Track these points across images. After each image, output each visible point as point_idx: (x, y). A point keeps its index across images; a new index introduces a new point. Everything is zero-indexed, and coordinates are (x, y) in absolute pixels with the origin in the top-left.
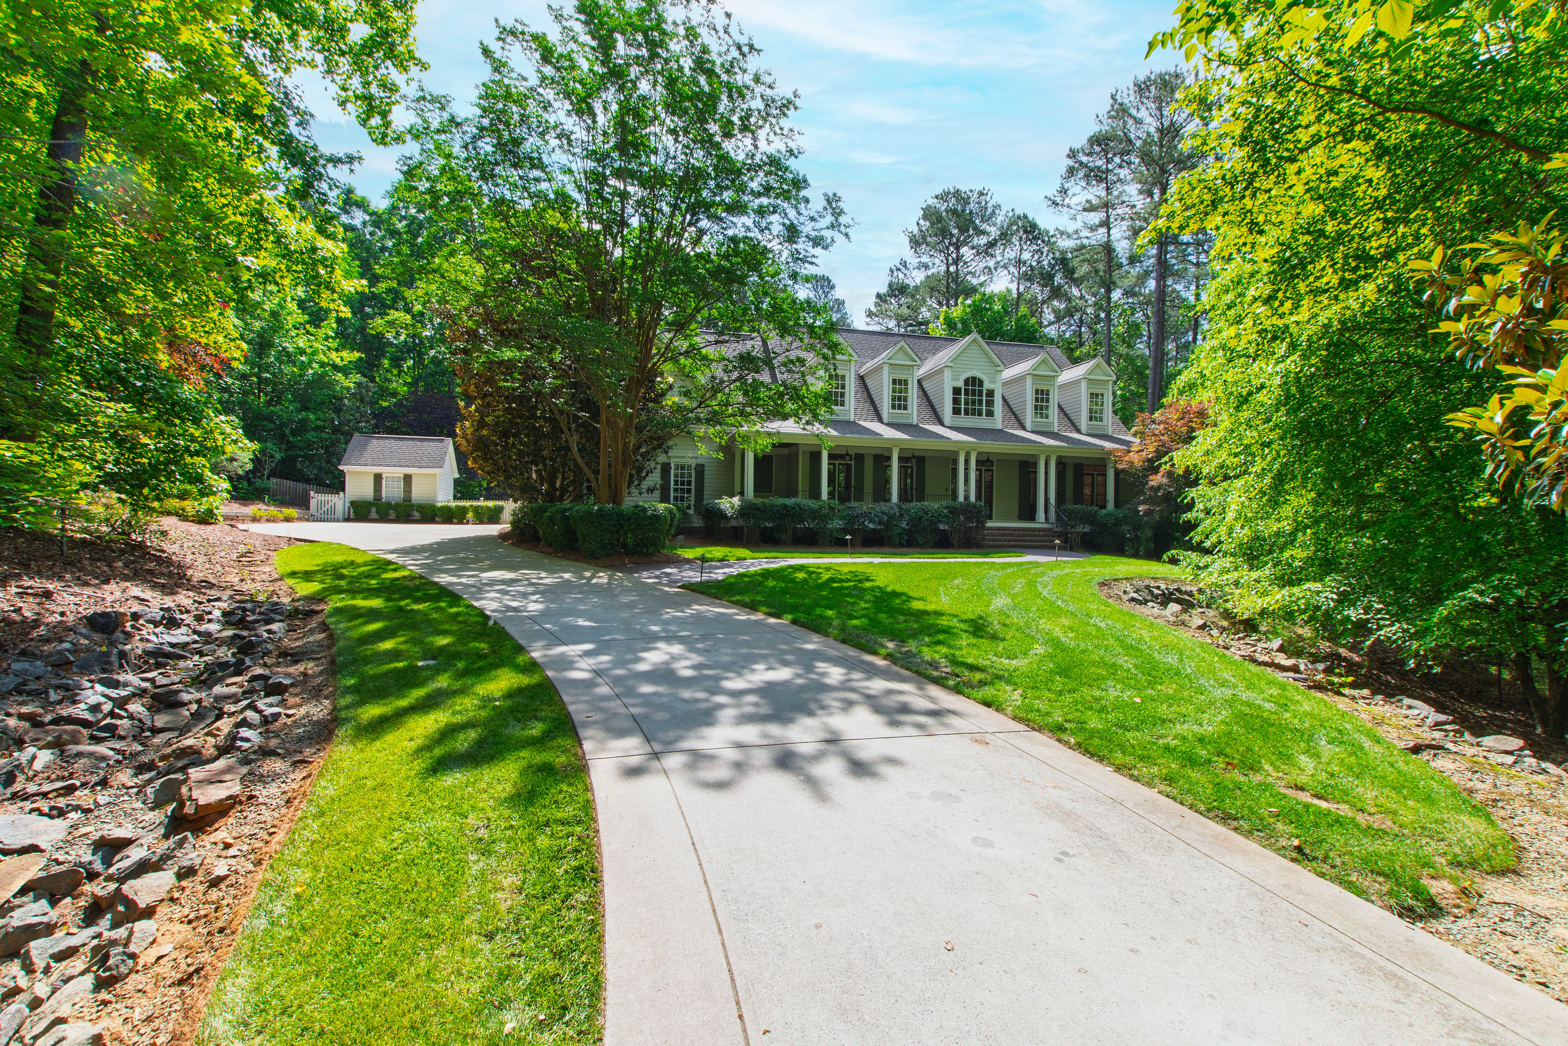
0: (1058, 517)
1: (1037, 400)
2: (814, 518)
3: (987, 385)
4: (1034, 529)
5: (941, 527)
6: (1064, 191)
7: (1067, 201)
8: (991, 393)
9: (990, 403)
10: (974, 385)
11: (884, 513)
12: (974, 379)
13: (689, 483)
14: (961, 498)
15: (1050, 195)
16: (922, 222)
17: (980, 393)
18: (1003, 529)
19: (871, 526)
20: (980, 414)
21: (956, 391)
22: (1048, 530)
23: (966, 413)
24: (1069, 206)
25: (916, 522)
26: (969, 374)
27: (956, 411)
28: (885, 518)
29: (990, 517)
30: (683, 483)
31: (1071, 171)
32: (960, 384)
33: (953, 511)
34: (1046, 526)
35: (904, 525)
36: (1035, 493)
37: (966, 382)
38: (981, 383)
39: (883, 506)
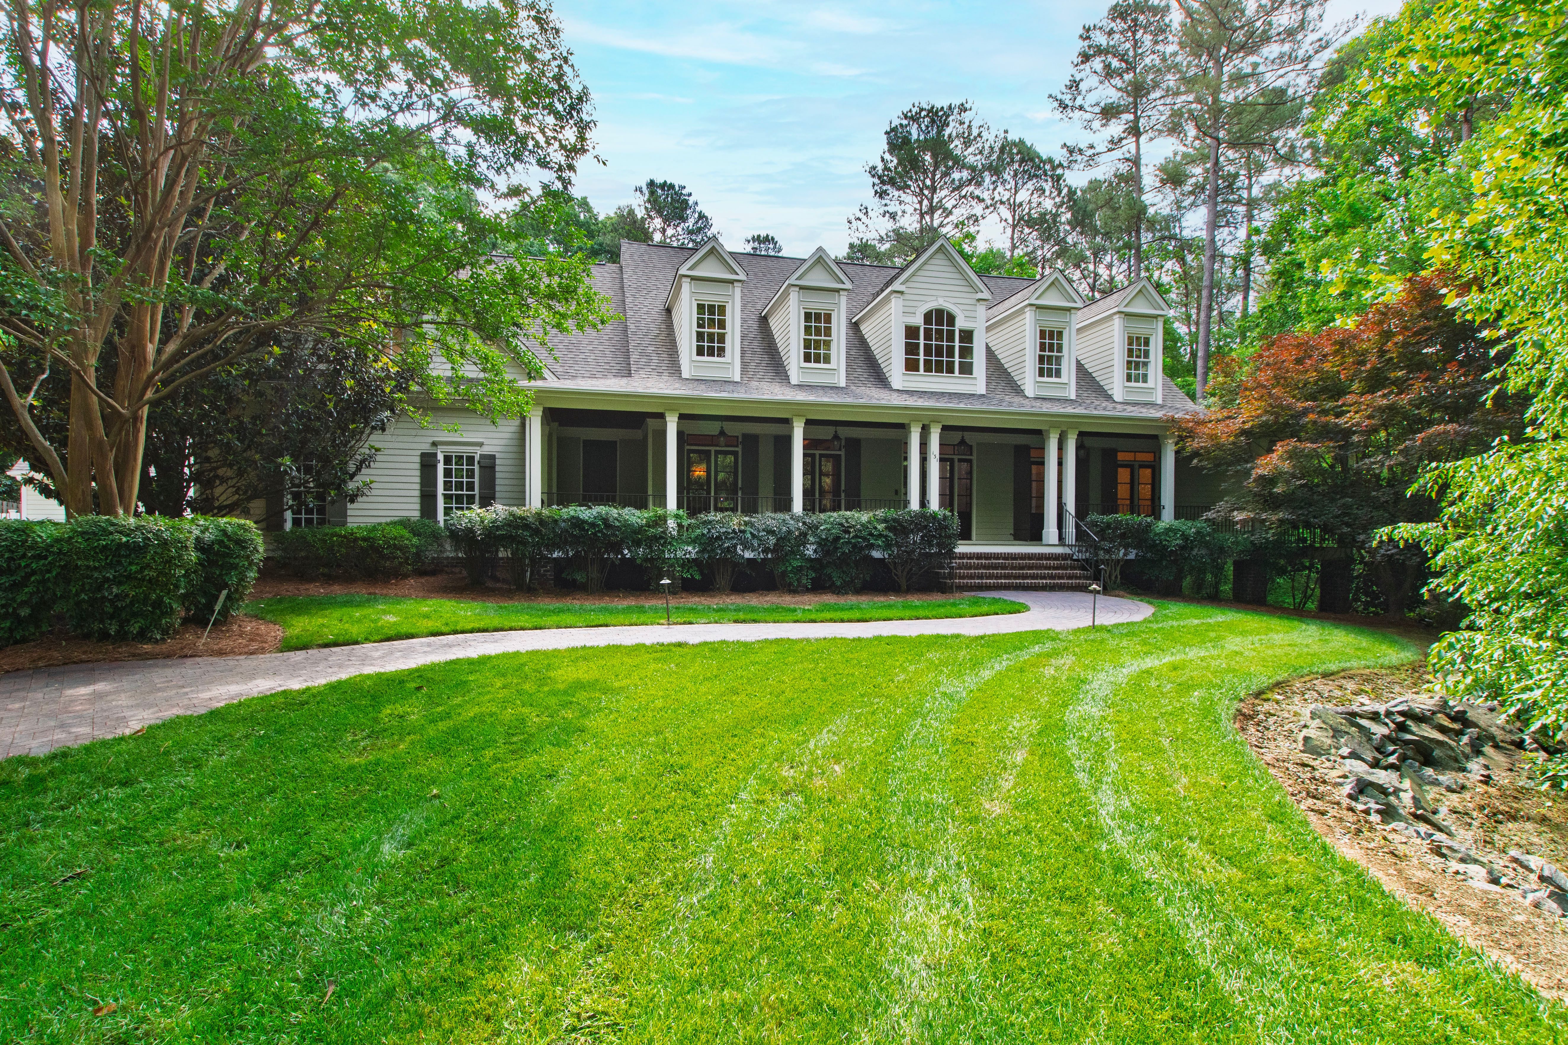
0: (1080, 535)
1: (1042, 347)
2: (638, 543)
3: (961, 323)
4: (1041, 557)
5: (876, 554)
6: (1074, 85)
7: (1079, 101)
8: (967, 336)
9: (966, 352)
10: (940, 322)
11: (771, 532)
12: (940, 312)
13: (471, 486)
14: (915, 505)
15: (1056, 93)
16: (887, 156)
17: (951, 336)
18: (987, 556)
19: (748, 555)
20: (950, 370)
21: (911, 332)
22: (1065, 557)
23: (928, 369)
24: (1081, 108)
25: (828, 545)
26: (932, 305)
27: (911, 366)
28: (772, 540)
29: (966, 535)
30: (459, 486)
31: (1086, 58)
32: (918, 320)
33: (898, 528)
34: (1059, 550)
35: (810, 551)
36: (1041, 497)
37: (928, 317)
38: (951, 319)
39: (768, 519)
